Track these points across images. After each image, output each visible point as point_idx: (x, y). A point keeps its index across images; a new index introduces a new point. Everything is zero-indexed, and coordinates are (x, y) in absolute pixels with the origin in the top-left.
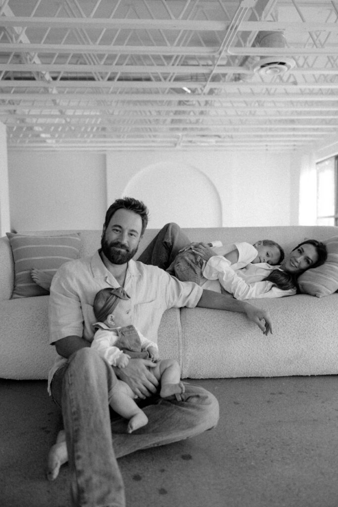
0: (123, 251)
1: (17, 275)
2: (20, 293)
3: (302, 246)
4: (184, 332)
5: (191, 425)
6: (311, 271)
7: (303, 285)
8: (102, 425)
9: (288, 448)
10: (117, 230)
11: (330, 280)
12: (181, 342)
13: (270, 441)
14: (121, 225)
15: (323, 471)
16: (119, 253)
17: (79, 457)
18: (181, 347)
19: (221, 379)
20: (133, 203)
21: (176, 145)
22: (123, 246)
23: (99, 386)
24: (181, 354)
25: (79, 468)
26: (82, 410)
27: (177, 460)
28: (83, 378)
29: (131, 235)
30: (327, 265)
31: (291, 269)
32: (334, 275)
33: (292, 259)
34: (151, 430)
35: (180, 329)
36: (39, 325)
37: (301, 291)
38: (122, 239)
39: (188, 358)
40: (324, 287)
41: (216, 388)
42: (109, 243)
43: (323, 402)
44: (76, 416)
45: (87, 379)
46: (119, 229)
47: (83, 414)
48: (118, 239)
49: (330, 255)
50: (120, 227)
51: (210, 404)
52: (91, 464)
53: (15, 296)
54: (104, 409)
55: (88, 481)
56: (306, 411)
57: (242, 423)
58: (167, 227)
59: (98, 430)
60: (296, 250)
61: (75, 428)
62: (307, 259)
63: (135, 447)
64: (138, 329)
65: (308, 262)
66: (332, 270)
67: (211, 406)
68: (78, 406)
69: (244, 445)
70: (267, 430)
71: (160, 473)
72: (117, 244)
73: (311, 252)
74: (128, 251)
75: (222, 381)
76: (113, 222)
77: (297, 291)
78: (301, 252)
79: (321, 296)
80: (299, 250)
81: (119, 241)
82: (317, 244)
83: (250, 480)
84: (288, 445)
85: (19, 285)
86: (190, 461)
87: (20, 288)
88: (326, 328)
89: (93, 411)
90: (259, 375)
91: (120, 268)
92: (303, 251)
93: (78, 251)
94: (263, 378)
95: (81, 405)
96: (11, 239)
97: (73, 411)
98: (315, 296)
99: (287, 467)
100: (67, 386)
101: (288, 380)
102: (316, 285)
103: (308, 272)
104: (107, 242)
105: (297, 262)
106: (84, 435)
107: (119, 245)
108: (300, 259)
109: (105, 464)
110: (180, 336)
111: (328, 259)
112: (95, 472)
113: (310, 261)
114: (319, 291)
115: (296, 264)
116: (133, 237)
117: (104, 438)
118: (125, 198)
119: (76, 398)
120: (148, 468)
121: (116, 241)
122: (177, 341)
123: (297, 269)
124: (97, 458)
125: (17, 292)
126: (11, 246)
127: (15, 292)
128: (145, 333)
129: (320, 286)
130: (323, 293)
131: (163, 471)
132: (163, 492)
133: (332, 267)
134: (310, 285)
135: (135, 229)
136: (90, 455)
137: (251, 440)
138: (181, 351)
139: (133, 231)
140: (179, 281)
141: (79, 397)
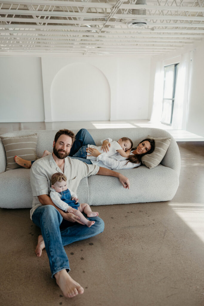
0: (64, 153)
1: (7, 158)
2: (10, 167)
3: (144, 142)
4: (89, 187)
5: (93, 233)
6: (147, 155)
7: (144, 162)
8: (59, 239)
9: (131, 238)
10: (61, 144)
11: (156, 161)
12: (88, 192)
13: (125, 236)
14: (64, 142)
15: (143, 248)
16: (62, 154)
17: (51, 251)
18: (88, 194)
19: (106, 205)
20: (69, 132)
21: (84, 54)
22: (64, 151)
23: (56, 222)
24: (89, 197)
25: (52, 255)
26: (50, 233)
27: (87, 245)
28: (49, 220)
29: (67, 146)
30: (155, 153)
31: (139, 153)
32: (158, 158)
33: (140, 148)
34: (77, 235)
35: (88, 186)
36: (22, 186)
37: (143, 165)
38: (64, 148)
39: (91, 198)
40: (153, 164)
41: (104, 210)
42: (57, 150)
43: (149, 216)
44: (48, 235)
45: (51, 220)
46: (62, 143)
47: (51, 235)
48: (61, 148)
49: (156, 147)
50: (63, 143)
51: (101, 224)
52: (56, 253)
53: (8, 169)
54: (58, 231)
55: (55, 259)
56: (141, 221)
57: (114, 228)
58: (81, 131)
59: (57, 241)
60: (141, 144)
61: (48, 240)
62: (146, 149)
63: (71, 242)
64: (70, 190)
65: (147, 150)
66: (157, 156)
67: (101, 225)
68: (49, 231)
69: (114, 237)
70: (124, 231)
71: (81, 251)
72: (61, 150)
73: (148, 145)
74: (66, 153)
75: (107, 206)
76: (59, 140)
77: (141, 164)
78: (143, 145)
79: (151, 169)
80: (143, 144)
81: (62, 149)
82: (151, 141)
83: (115, 253)
84: (131, 237)
85: (9, 163)
86: (93, 246)
87: (10, 165)
88: (152, 184)
89: (54, 234)
90: (123, 203)
91: (61, 161)
92: (145, 145)
93: (36, 143)
94: (125, 204)
95: (50, 231)
96: (3, 140)
97: (46, 233)
98: (148, 168)
99: (130, 247)
100: (43, 223)
101: (135, 205)
102: (149, 162)
103: (146, 156)
104: (56, 150)
105: (142, 150)
106: (52, 243)
107: (62, 151)
108: (143, 148)
109: (61, 253)
110: (88, 189)
111: (155, 150)
112: (58, 256)
113: (148, 150)
114: (150, 166)
115: (141, 151)
116: (68, 147)
117: (60, 243)
118: (64, 129)
119: (47, 228)
120: (76, 250)
121: (61, 149)
122: (86, 191)
123: (142, 153)
124: (58, 251)
125: (8, 167)
126: (3, 143)
127: (7, 167)
128: (73, 191)
129: (151, 163)
130: (152, 167)
131: (82, 250)
132: (82, 259)
133: (156, 154)
134: (147, 163)
135: (69, 144)
136: (55, 250)
137: (117, 236)
138: (88, 195)
139: (68, 144)
140: (88, 165)
141: (49, 228)
